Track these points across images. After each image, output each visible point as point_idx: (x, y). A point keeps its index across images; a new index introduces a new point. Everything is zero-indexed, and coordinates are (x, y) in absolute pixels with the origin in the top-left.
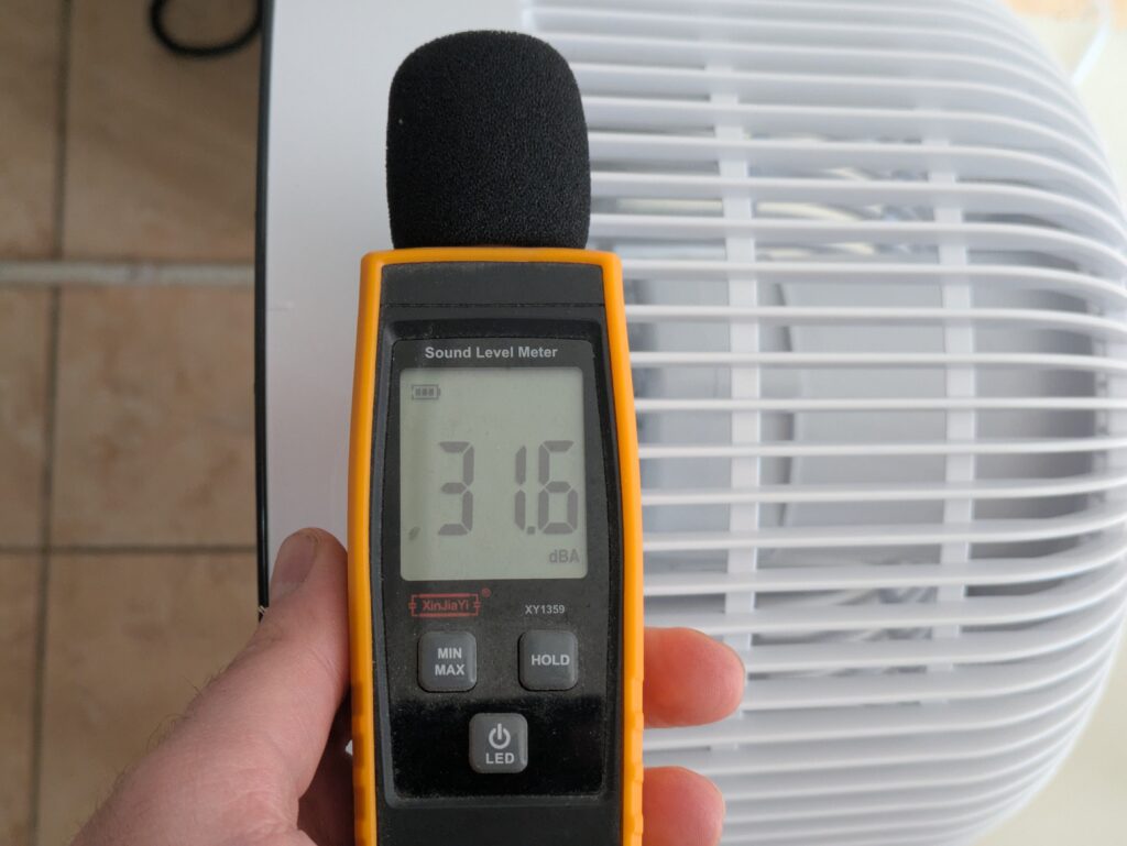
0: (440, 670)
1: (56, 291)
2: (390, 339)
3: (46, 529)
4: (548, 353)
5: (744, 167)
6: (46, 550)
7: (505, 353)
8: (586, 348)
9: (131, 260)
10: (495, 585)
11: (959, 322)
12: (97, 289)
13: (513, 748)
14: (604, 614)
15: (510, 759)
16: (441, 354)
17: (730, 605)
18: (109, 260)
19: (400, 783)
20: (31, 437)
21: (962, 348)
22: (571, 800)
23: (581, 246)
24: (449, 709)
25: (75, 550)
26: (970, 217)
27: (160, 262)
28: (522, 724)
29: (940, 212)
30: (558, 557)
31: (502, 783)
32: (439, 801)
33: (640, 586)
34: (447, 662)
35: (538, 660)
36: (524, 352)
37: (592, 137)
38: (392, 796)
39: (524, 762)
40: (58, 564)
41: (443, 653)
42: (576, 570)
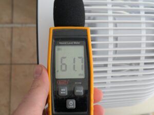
0: (62, 93)
1: (12, 28)
2: (54, 41)
3: (11, 61)
4: (78, 43)
5: (111, 5)
6: (11, 64)
7: (72, 43)
8: (85, 42)
9: (22, 24)
10: (70, 79)
11: (143, 29)
12: (18, 28)
13: (73, 105)
14: (87, 84)
15: (73, 107)
16: (62, 43)
17: (108, 72)
18: (19, 23)
19: (55, 110)
20: (9, 48)
21: (144, 33)
22: (82, 113)
23: (83, 26)
24: (63, 99)
25: (15, 64)
26: (146, 13)
27: (26, 24)
28: (74, 101)
29: (141, 12)
30: (80, 75)
31: (71, 110)
32: (62, 113)
33: (93, 81)
34: (63, 91)
35: (77, 91)
36: (75, 43)
37: (85, 7)
38: (54, 112)
39: (75, 107)
40: (13, 66)
41: (62, 90)
42: (83, 77)
